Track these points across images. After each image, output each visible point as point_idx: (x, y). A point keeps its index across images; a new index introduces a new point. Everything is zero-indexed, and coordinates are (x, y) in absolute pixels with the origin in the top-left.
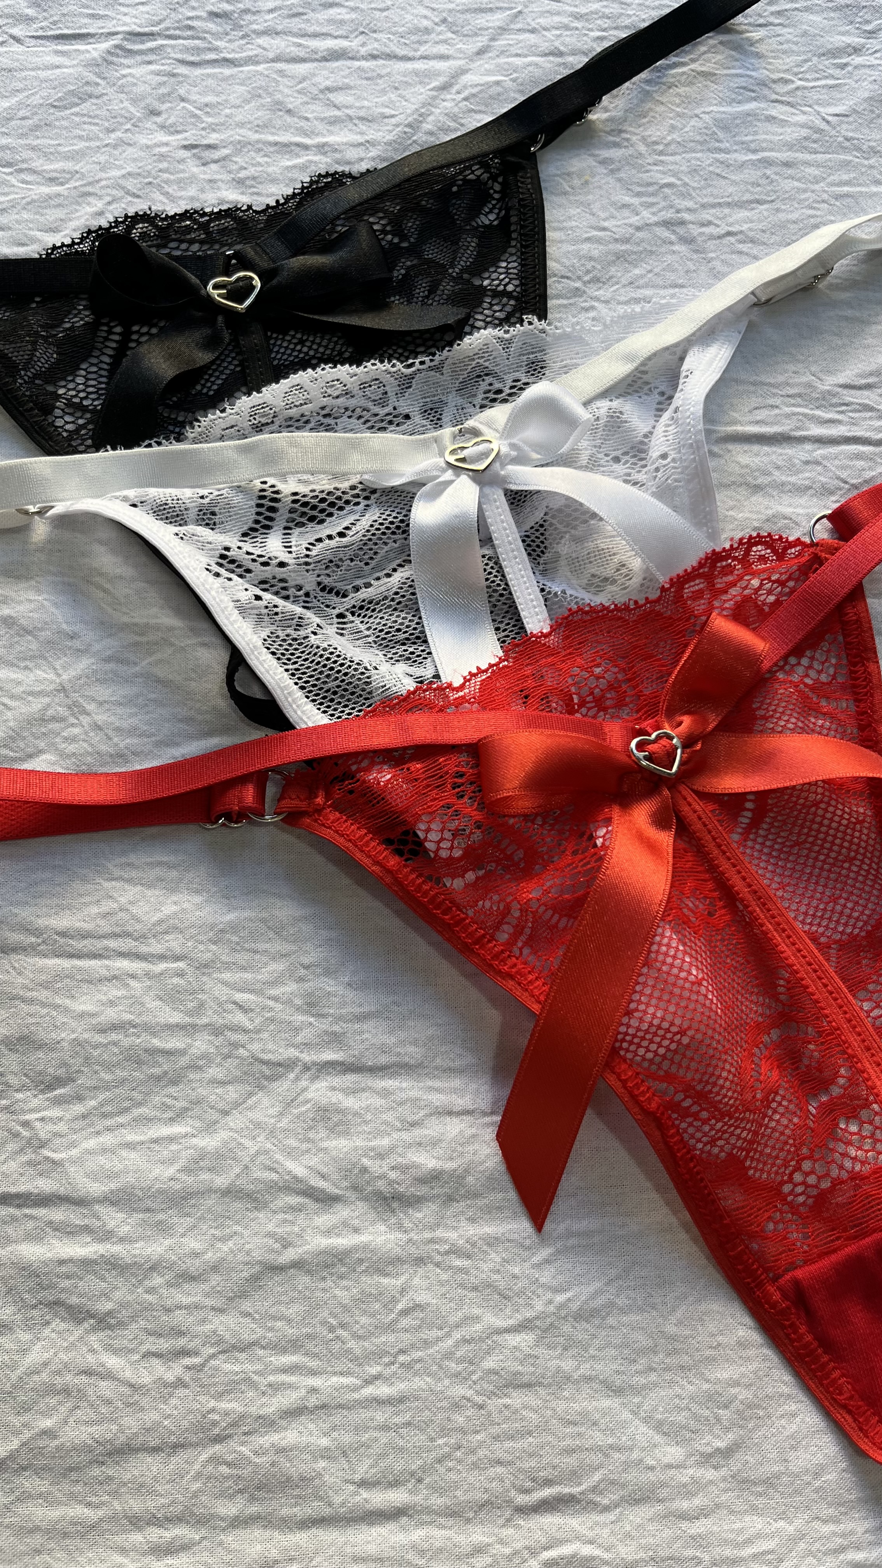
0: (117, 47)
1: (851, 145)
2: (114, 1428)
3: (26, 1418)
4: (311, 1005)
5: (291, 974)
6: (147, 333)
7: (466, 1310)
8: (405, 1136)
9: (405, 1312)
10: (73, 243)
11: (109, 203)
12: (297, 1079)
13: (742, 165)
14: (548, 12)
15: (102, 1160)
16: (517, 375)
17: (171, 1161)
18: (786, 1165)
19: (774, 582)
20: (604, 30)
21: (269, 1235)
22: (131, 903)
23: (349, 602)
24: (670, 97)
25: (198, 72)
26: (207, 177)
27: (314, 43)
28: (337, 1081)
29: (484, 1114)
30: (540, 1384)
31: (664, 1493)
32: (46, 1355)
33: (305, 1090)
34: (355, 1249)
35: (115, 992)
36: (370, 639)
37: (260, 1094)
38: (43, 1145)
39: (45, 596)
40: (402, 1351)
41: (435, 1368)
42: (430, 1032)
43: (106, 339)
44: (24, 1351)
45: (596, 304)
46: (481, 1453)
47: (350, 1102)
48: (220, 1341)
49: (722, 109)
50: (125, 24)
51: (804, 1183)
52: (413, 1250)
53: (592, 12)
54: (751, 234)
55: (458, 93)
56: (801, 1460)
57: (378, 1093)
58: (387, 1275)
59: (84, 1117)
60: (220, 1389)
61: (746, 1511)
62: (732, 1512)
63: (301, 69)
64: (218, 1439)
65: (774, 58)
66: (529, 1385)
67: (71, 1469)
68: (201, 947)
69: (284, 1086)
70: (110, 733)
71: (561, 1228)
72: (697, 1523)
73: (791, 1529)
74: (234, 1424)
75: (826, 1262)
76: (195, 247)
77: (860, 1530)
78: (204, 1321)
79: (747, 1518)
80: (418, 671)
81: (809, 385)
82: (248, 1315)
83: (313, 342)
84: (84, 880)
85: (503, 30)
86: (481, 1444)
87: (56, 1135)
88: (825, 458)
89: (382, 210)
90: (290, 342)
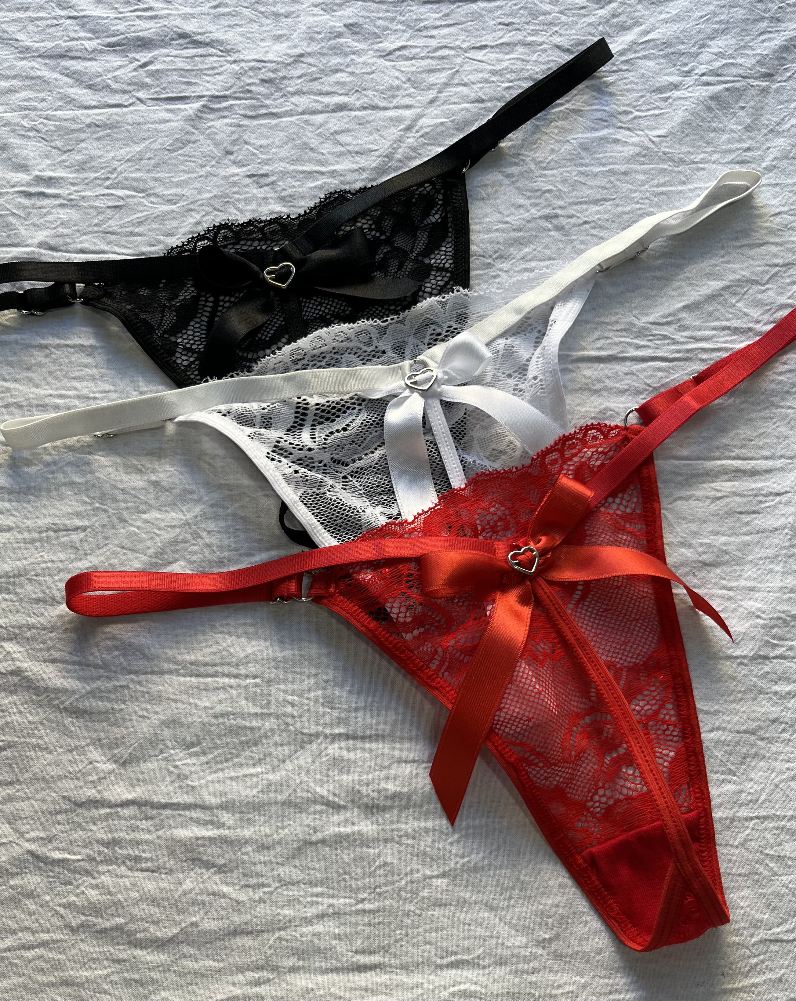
0: (204, 106)
1: (667, 157)
2: (228, 922)
3: (183, 916)
4: (329, 702)
5: (317, 685)
6: (228, 301)
7: (412, 866)
8: (380, 774)
9: (379, 867)
10: (183, 245)
11: (204, 216)
12: (322, 743)
13: (597, 174)
14: (475, 70)
15: (217, 786)
16: (451, 323)
17: (254, 787)
18: (589, 791)
19: (600, 453)
20: (511, 81)
21: (307, 826)
22: (229, 646)
23: (349, 469)
24: (552, 128)
25: (255, 122)
26: (262, 196)
27: (326, 100)
28: (343, 744)
29: (424, 762)
30: (451, 905)
31: (515, 960)
32: (192, 886)
33: (326, 748)
34: (353, 833)
35: (222, 696)
36: (361, 492)
37: (302, 751)
38: (186, 777)
39: (175, 468)
40: (378, 887)
41: (395, 895)
42: (394, 717)
43: (205, 306)
44: (180, 883)
45: (500, 273)
46: (419, 938)
47: (350, 756)
48: (282, 880)
49: (585, 136)
50: (208, 90)
51: (599, 801)
52: (384, 834)
53: (503, 69)
54: (599, 222)
55: (417, 132)
56: (590, 945)
57: (366, 751)
58: (370, 847)
59: (207, 763)
60: (282, 904)
61: (559, 971)
62: (552, 971)
63: (319, 118)
64: (282, 929)
65: (621, 95)
66: (445, 905)
67: (207, 942)
68: (268, 671)
69: (314, 747)
70: (214, 548)
71: (465, 824)
72: (533, 976)
73: (583, 981)
74: (290, 921)
75: (609, 843)
76: (256, 243)
77: (621, 983)
78: (273, 870)
79: (560, 974)
80: (388, 511)
81: (631, 323)
82: (297, 867)
83: (328, 304)
84: (204, 633)
85: (446, 85)
86: (419, 934)
87: (192, 773)
88: (638, 370)
89: (369, 215)
90: (313, 304)
